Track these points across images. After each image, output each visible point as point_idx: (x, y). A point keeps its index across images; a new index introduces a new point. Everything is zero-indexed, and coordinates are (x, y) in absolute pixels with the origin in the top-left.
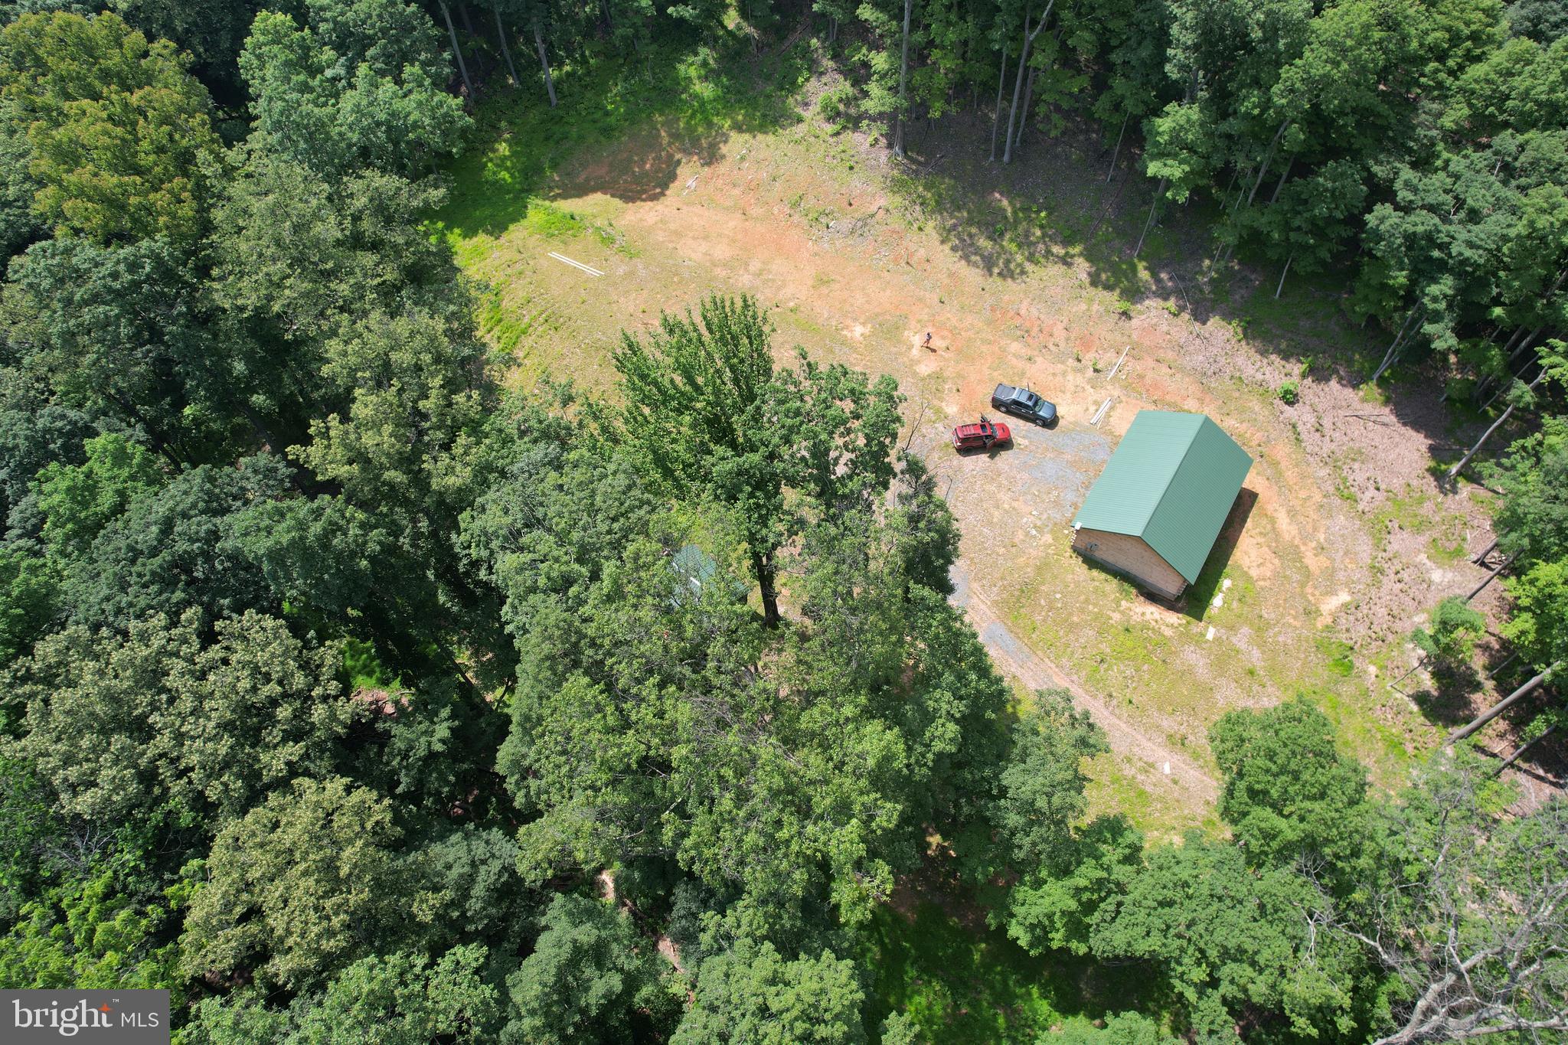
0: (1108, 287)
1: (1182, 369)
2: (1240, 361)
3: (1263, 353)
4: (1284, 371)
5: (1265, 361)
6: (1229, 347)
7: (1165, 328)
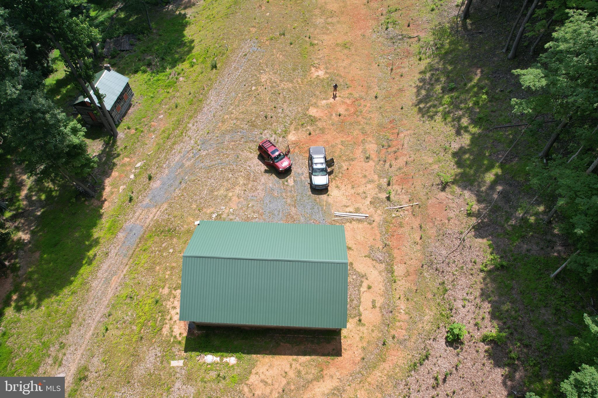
0: (459, 164)
1: (424, 246)
2: (463, 281)
3: (484, 295)
4: (479, 321)
5: (478, 301)
6: (470, 266)
7: (451, 215)
